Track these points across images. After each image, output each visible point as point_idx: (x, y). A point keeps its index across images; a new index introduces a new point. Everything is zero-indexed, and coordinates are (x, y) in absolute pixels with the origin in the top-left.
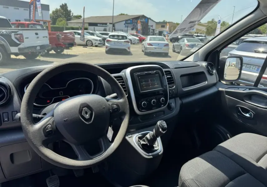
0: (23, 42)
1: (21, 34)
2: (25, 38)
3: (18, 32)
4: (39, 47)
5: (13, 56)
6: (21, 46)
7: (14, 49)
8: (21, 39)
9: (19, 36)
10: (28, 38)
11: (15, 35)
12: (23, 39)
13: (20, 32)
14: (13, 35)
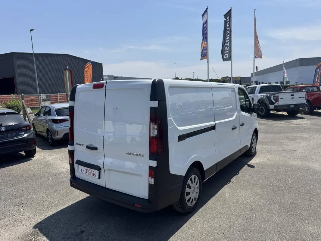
0: (278, 101)
1: (278, 96)
2: (280, 99)
3: (275, 95)
4: (293, 105)
5: (272, 112)
6: (276, 104)
7: (271, 107)
8: (277, 100)
9: (276, 97)
10: (283, 99)
11: (274, 97)
12: (278, 99)
13: (277, 95)
14: (272, 97)
